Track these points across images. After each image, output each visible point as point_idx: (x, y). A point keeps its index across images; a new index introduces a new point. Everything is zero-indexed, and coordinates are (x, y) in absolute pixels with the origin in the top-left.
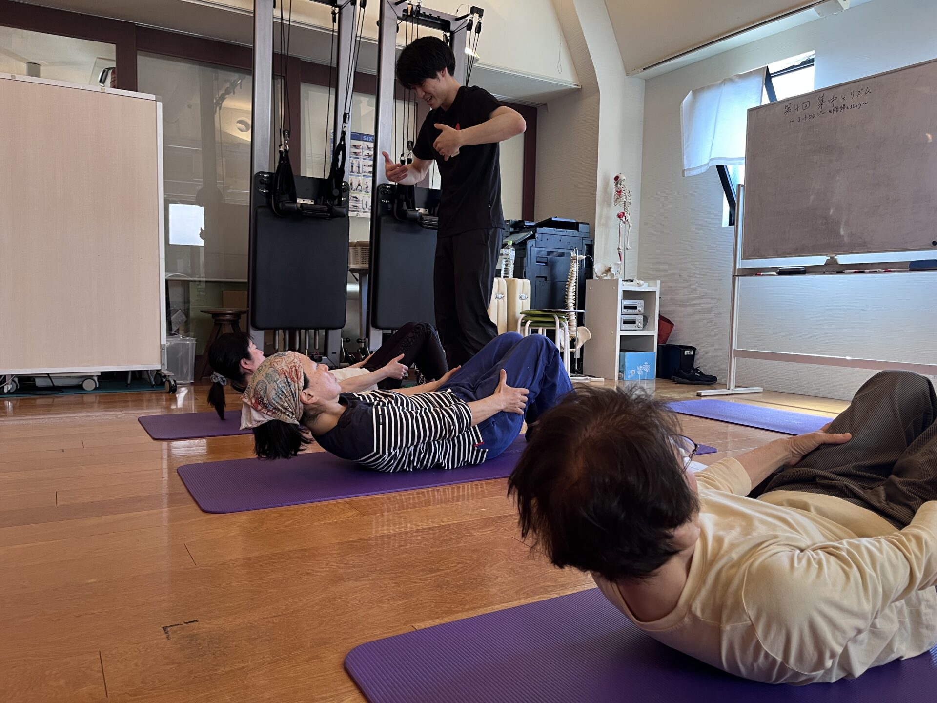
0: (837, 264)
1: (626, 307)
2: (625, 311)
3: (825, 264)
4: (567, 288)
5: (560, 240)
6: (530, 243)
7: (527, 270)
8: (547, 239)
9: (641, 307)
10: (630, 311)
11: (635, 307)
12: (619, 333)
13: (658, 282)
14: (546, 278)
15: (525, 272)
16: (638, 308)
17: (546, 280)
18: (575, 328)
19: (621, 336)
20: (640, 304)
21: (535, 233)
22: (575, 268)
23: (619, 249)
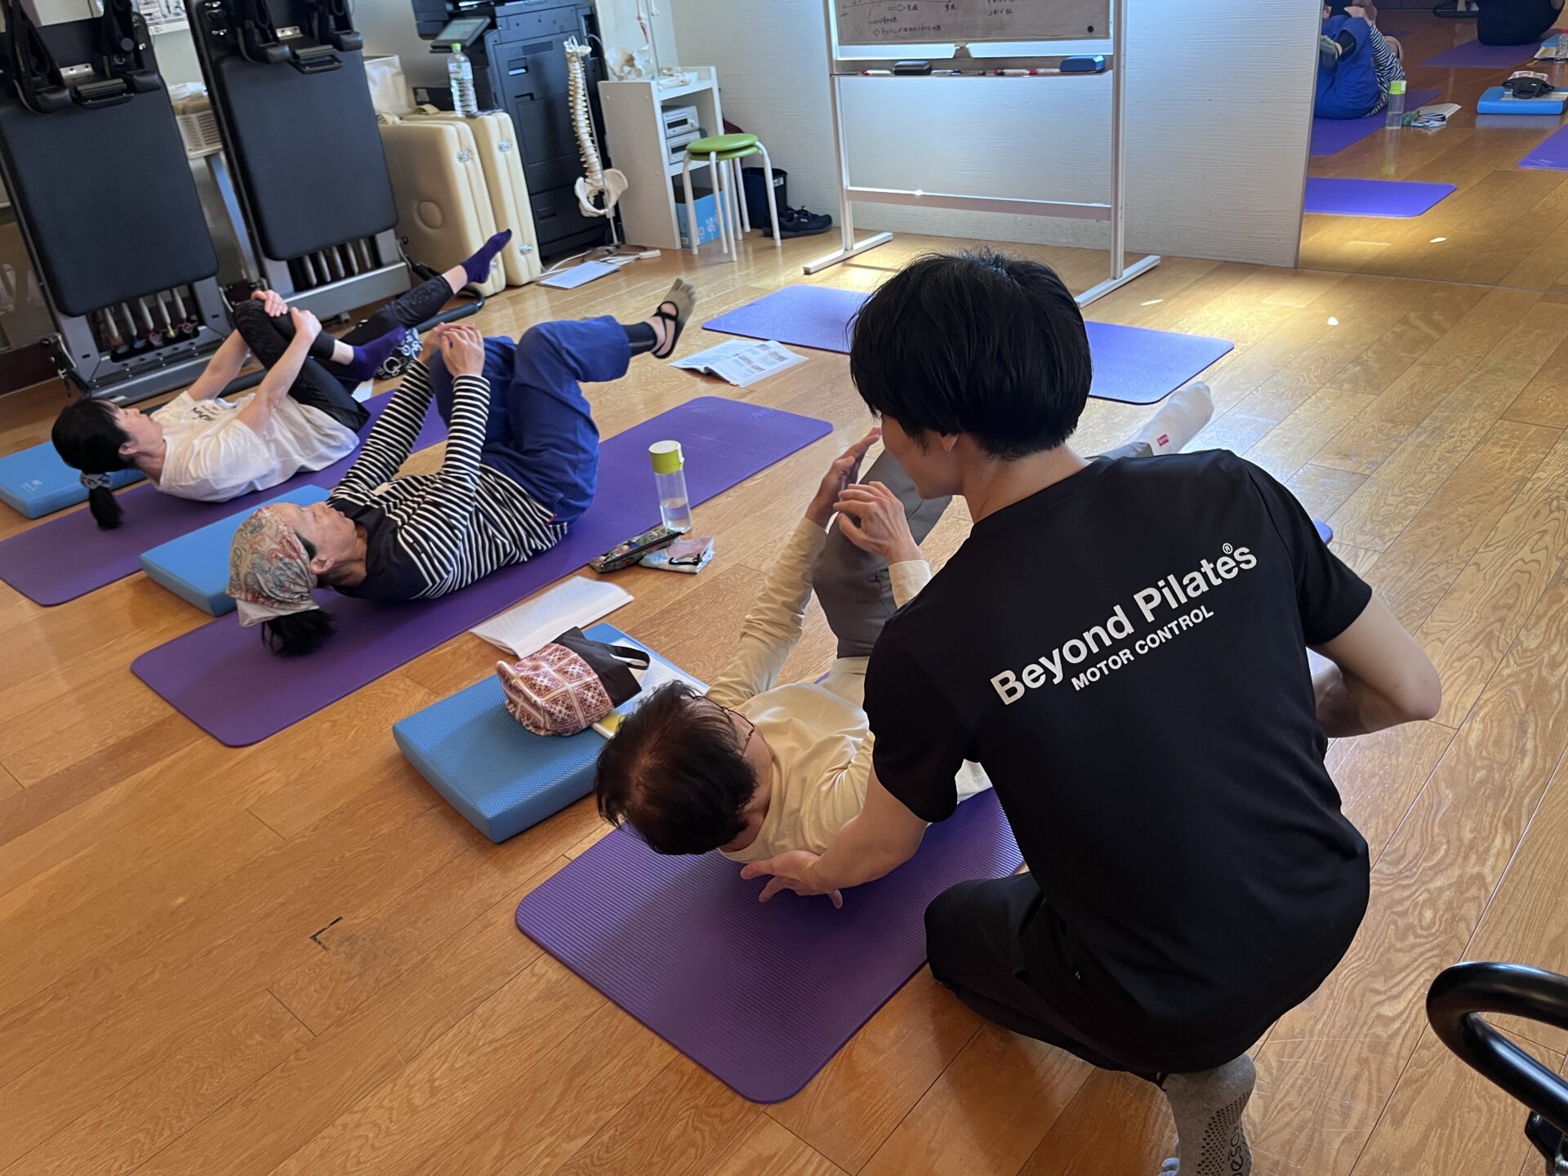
0: (969, 57)
1: (671, 125)
2: (671, 132)
3: (954, 57)
4: (572, 108)
5: (540, 21)
6: (491, 38)
7: (496, 88)
8: (518, 25)
9: (693, 118)
10: (678, 129)
11: (684, 122)
12: (670, 171)
13: (713, 69)
14: (531, 95)
15: (495, 94)
16: (690, 121)
17: (532, 98)
18: (600, 176)
19: (673, 177)
20: (690, 113)
21: (493, 17)
22: (577, 73)
23: (639, 18)
